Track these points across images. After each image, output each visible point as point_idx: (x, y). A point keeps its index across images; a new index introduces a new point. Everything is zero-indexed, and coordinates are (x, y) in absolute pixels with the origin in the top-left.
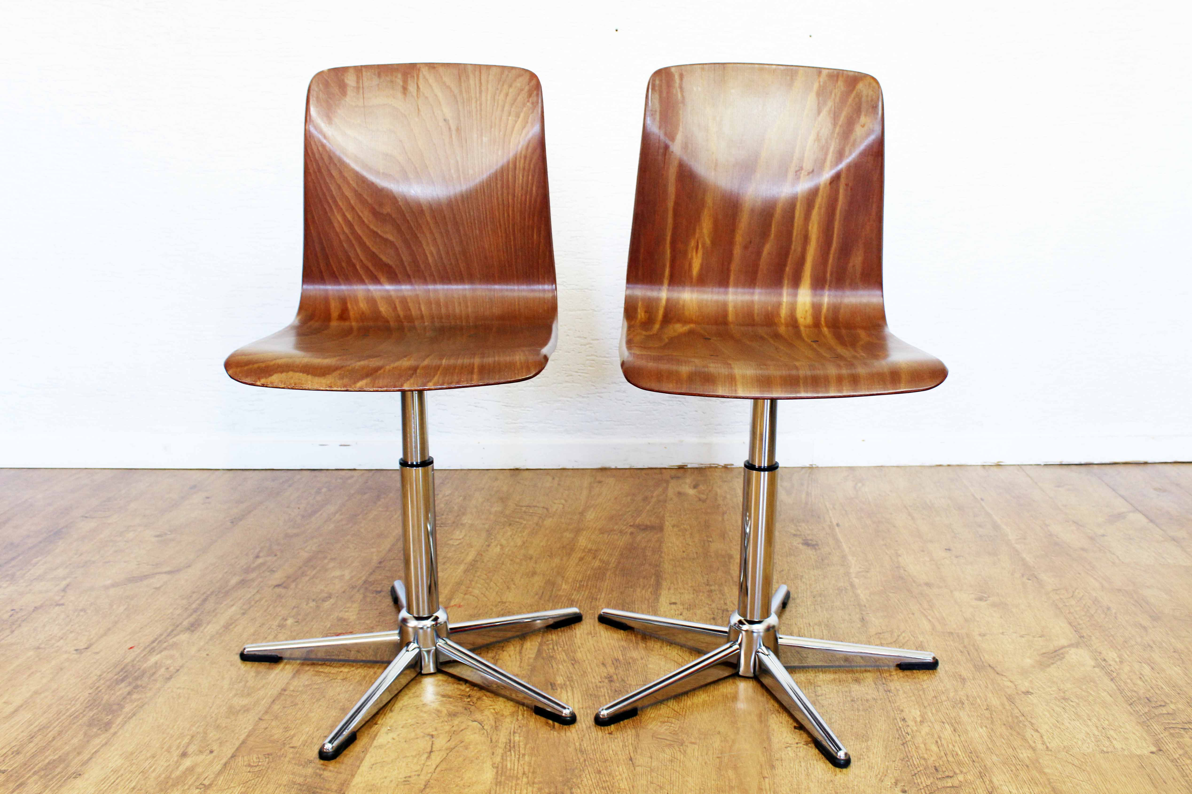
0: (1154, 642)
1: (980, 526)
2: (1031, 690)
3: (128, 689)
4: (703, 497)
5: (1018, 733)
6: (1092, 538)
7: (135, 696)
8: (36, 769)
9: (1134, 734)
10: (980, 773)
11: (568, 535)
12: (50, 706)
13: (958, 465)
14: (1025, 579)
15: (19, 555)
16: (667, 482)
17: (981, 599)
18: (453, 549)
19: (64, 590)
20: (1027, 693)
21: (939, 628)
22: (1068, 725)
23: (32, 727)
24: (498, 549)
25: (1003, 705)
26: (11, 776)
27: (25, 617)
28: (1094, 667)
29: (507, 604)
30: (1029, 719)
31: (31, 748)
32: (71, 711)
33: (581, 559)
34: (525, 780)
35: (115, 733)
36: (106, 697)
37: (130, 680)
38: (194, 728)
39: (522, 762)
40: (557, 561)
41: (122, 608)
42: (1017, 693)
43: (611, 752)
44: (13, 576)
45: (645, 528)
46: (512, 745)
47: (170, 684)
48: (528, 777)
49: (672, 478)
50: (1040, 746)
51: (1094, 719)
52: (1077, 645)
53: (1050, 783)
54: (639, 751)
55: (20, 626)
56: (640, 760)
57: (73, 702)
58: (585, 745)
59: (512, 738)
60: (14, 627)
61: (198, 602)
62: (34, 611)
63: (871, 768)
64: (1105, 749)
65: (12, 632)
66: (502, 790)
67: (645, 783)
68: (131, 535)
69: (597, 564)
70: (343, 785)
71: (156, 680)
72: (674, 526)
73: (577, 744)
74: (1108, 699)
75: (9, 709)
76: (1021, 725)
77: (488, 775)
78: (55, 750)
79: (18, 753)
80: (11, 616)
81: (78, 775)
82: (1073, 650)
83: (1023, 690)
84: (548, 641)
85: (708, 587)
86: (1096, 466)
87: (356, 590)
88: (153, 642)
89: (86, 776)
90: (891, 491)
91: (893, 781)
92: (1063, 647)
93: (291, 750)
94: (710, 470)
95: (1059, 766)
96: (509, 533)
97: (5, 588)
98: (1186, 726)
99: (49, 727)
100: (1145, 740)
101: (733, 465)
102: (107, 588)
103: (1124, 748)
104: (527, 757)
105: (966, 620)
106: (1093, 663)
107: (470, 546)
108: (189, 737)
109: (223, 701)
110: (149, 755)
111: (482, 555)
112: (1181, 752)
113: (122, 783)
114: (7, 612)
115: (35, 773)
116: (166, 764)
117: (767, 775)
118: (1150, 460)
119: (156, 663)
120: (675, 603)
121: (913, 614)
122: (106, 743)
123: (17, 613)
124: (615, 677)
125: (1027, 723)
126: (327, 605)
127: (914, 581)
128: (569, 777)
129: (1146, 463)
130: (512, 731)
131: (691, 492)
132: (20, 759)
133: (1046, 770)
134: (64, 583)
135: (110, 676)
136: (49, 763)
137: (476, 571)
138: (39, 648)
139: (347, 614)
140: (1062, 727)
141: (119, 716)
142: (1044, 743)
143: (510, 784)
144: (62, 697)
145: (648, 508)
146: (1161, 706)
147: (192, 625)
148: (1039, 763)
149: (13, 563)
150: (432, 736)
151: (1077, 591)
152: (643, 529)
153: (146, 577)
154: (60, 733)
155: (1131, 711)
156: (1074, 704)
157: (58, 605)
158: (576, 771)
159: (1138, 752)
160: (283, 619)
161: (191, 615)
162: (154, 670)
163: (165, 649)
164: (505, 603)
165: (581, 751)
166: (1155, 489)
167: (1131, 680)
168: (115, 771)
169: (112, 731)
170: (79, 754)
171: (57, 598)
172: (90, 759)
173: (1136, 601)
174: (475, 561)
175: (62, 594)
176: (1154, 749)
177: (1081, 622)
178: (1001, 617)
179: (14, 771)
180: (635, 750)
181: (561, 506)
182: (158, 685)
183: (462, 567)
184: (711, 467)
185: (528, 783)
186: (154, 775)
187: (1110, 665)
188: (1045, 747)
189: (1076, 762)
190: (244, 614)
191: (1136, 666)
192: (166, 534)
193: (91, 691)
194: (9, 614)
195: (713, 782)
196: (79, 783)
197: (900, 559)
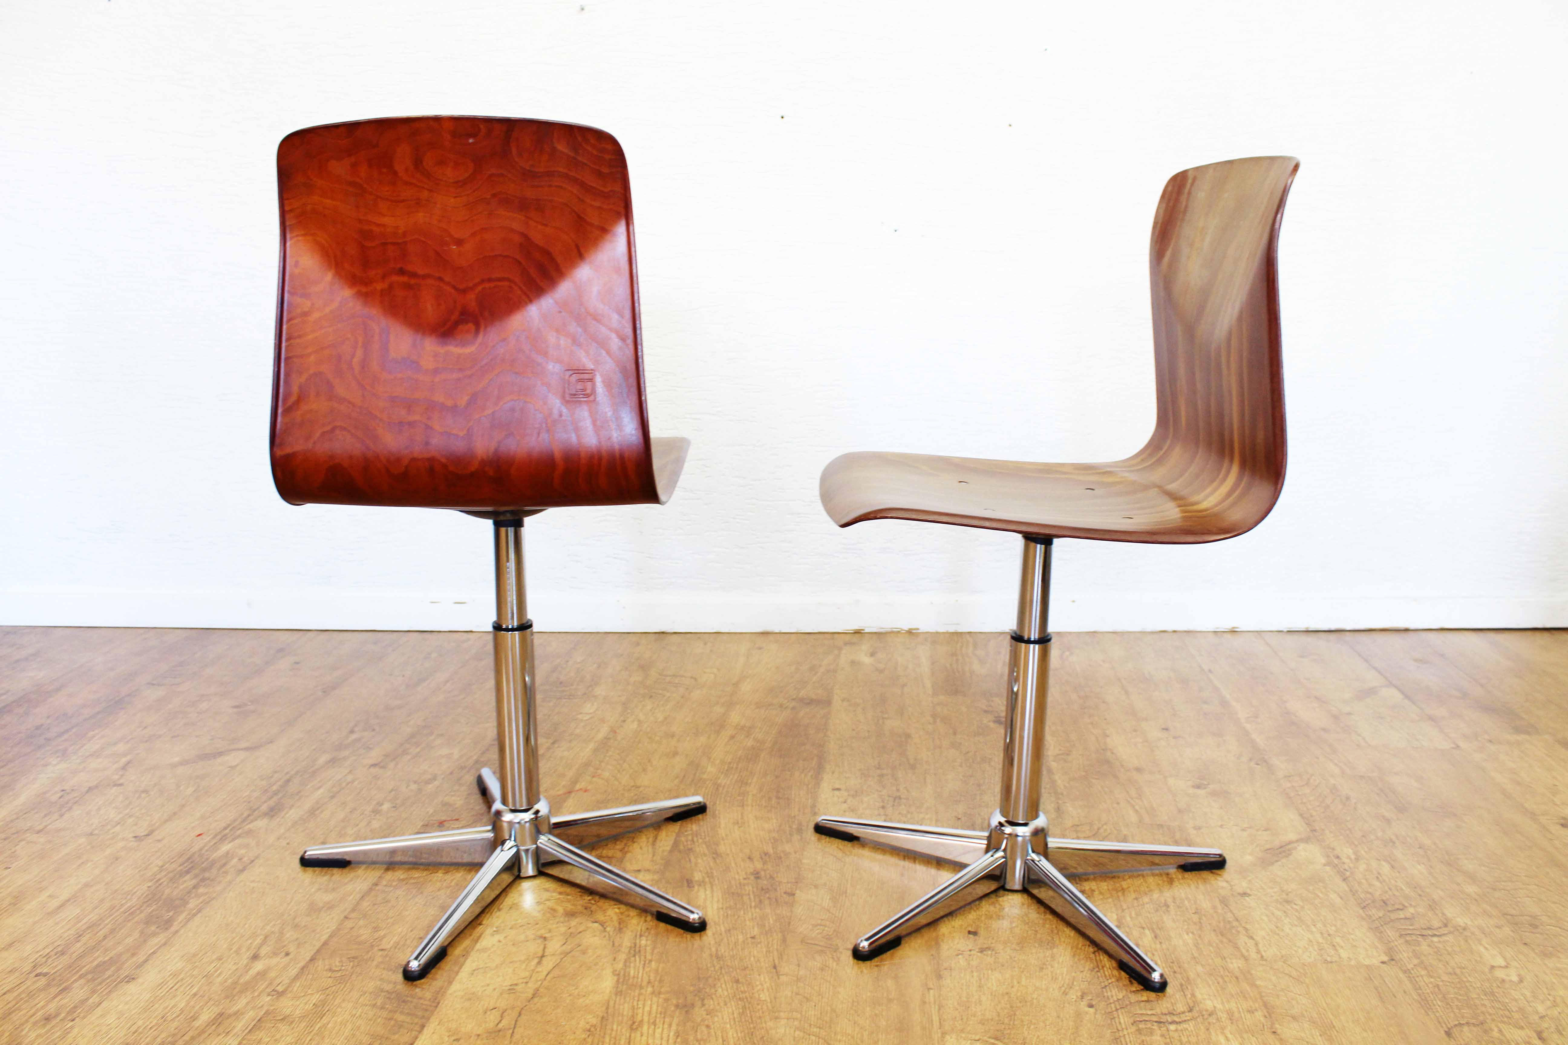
0: (1397, 836)
1: (1205, 702)
2: (1248, 891)
3: (194, 882)
4: (881, 666)
5: (1230, 941)
6: (1336, 718)
7: (201, 890)
8: (83, 970)
9: (1364, 941)
10: (1181, 985)
11: (719, 710)
12: (102, 901)
13: (1185, 632)
14: (1252, 764)
15: (73, 727)
16: (840, 649)
17: (1198, 787)
18: (582, 724)
19: (124, 768)
20: (1245, 894)
21: (1147, 819)
22: (1288, 930)
23: (80, 924)
24: (635, 725)
25: (1214, 907)
26: (54, 980)
27: (77, 799)
28: (1325, 865)
29: (641, 789)
30: (1244, 925)
31: (78, 948)
32: (126, 906)
33: (732, 737)
34: (650, 989)
35: (177, 932)
36: (167, 891)
37: (196, 871)
38: (268, 928)
39: (647, 970)
40: (703, 739)
41: (190, 790)
42: (1232, 895)
43: (752, 959)
44: (65, 751)
45: (809, 702)
46: (637, 950)
47: (242, 877)
48: (653, 986)
49: (846, 644)
50: (1254, 955)
51: (1319, 925)
52: (1306, 840)
53: (1261, 997)
54: (785, 957)
55: (71, 808)
56: (785, 968)
57: (129, 897)
58: (723, 951)
59: (638, 941)
60: (64, 810)
61: (279, 783)
62: (87, 792)
63: (1054, 979)
64: (1329, 959)
65: (62, 816)
66: (622, 1001)
67: (789, 994)
68: (204, 706)
69: (750, 743)
70: (438, 993)
71: (226, 872)
72: (843, 700)
73: (713, 949)
74: (1338, 901)
75: (55, 903)
76: (1234, 931)
77: (608, 983)
78: (106, 950)
79: (63, 953)
80: (61, 797)
81: (130, 979)
82: (1302, 846)
83: (1241, 891)
84: (686, 831)
85: (879, 771)
86: (1347, 633)
87: (464, 771)
88: (225, 828)
89: (140, 980)
90: (1104, 661)
91: (1079, 994)
92: (1290, 842)
93: (380, 953)
94: (892, 635)
95: (1274, 978)
96: (649, 707)
97: (55, 765)
98: (1425, 932)
99: (100, 925)
100: (1376, 948)
101: (918, 629)
102: (174, 766)
103: (1351, 957)
104: (653, 963)
105: (1180, 811)
106: (1323, 861)
107: (603, 721)
108: (262, 937)
109: (305, 896)
110: (214, 957)
111: (615, 732)
112: (1416, 961)
113: (182, 989)
114: (56, 793)
115: (81, 977)
116: (234, 968)
117: (932, 986)
118: (1412, 626)
119: (228, 853)
120: (838, 789)
121: (1118, 803)
122: (165, 944)
123: (68, 794)
124: (763, 873)
125: (1240, 929)
126: (430, 787)
127: (1122, 766)
128: (701, 986)
129: (1406, 630)
130: (638, 933)
131: (867, 660)
132: (65, 960)
133: (1258, 983)
134: (124, 760)
135: (174, 866)
136: (98, 966)
137: (607, 750)
138: (91, 834)
139: (453, 798)
140: (1282, 934)
141: (182, 912)
142: (1258, 952)
143: (633, 993)
144: (116, 891)
145: (815, 679)
146: (1398, 909)
147: (272, 809)
148: (1251, 974)
149: (66, 736)
150: (545, 939)
151: (1313, 777)
152: (809, 704)
153: (221, 754)
154: (112, 931)
155: (1363, 915)
156: (1297, 907)
157: (115, 785)
158: (710, 980)
159: (1367, 962)
160: (378, 804)
161: (271, 798)
162: (224, 861)
163: (239, 836)
164: (639, 787)
165: (717, 957)
166: (1416, 660)
167: (1366, 880)
168: (174, 975)
169: (173, 929)
170: (133, 955)
171: (116, 777)
172: (146, 961)
173: (1382, 790)
174: (607, 738)
175: (121, 773)
176: (1385, 959)
177: (1314, 813)
178: (1221, 808)
179: (58, 974)
180: (781, 957)
181: (712, 676)
182: (229, 878)
183: (592, 746)
184: (892, 632)
185: (653, 993)
186: (219, 979)
187: (1344, 863)
188: (1259, 956)
189: (1294, 974)
190: (332, 797)
191: (1374, 864)
192: (246, 705)
193: (149, 884)
194: (59, 795)
195: (869, 994)
196: (132, 988)
197: (1108, 740)
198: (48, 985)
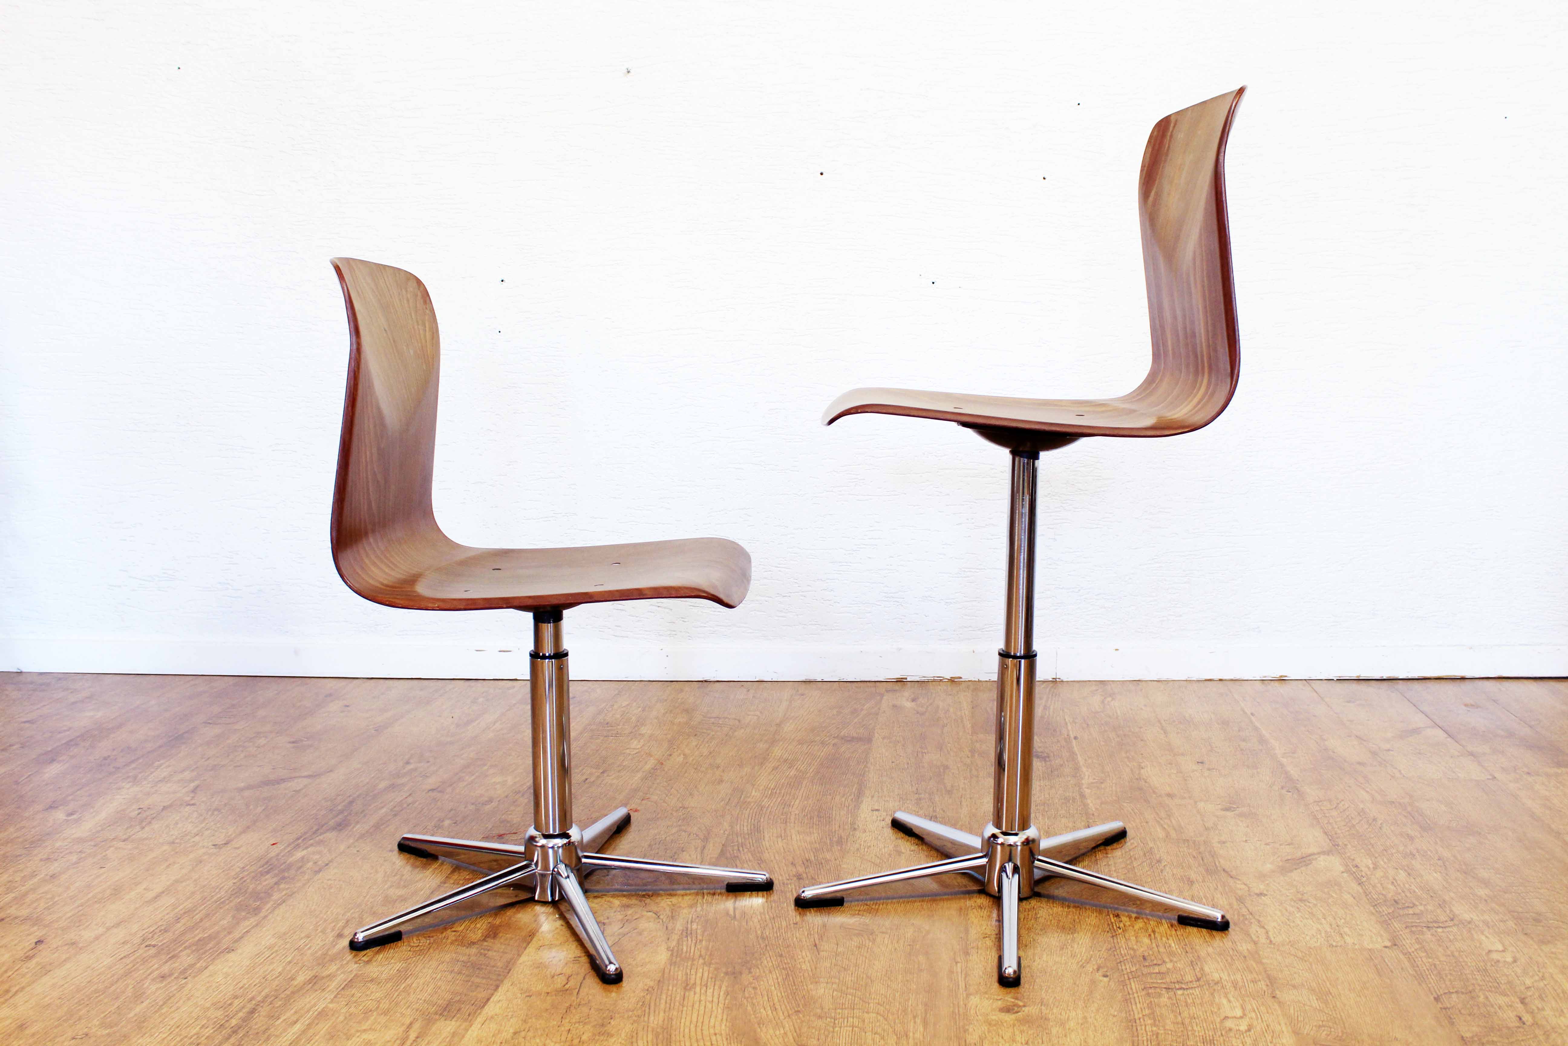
0: (1418, 851)
1: (1244, 740)
2: (1265, 892)
3: (275, 880)
4: (921, 710)
5: (1242, 929)
6: (1374, 754)
7: (282, 886)
8: (187, 944)
9: (1371, 931)
10: (1192, 962)
11: (762, 746)
12: (193, 893)
13: (1232, 680)
14: (1284, 791)
15: (138, 758)
16: (882, 695)
17: (1227, 809)
18: (630, 757)
19: (194, 791)
20: (1261, 894)
21: (1173, 834)
22: (1299, 923)
23: (178, 910)
24: (681, 759)
25: (1231, 905)
26: (163, 949)
27: (155, 815)
28: (1343, 872)
29: (689, 809)
30: (1257, 917)
31: (179, 927)
32: (215, 898)
33: (775, 768)
34: (701, 961)
35: (266, 917)
36: (252, 886)
37: (276, 871)
38: (349, 914)
39: (698, 946)
40: (747, 770)
41: (260, 809)
42: (1250, 895)
43: (795, 939)
44: (135, 777)
45: (851, 740)
46: (689, 932)
47: (319, 876)
48: (704, 959)
49: (887, 691)
50: (1263, 940)
51: (1330, 919)
52: (1328, 853)
53: (1265, 971)
54: (825, 939)
55: (150, 822)
56: (825, 946)
57: (217, 890)
58: (768, 934)
59: (689, 926)
60: (144, 824)
61: (344, 804)
62: (163, 810)
63: (1073, 956)
64: (1334, 944)
65: (143, 828)
66: (676, 969)
67: (829, 965)
68: (262, 741)
69: (793, 772)
70: (509, 963)
71: (304, 873)
72: (884, 738)
73: (759, 932)
74: (1350, 900)
75: (150, 895)
76: (1246, 922)
77: (662, 956)
78: (204, 930)
79: (166, 931)
80: (139, 814)
81: (230, 950)
82: (1322, 857)
83: (1257, 891)
84: (732, 843)
85: (917, 796)
86: (1401, 682)
87: (520, 795)
88: (298, 839)
89: (240, 951)
90: (1145, 706)
91: (1095, 967)
92: (1312, 854)
93: (453, 933)
94: (934, 683)
95: (1279, 958)
96: (694, 744)
97: (128, 789)
98: (1431, 925)
99: (195, 911)
100: (1381, 936)
101: (961, 678)
102: (241, 790)
103: (1355, 942)
104: (704, 942)
105: (1207, 829)
106: (1342, 869)
107: (650, 755)
108: (344, 921)
109: (378, 891)
110: (303, 935)
111: (662, 764)
112: (1417, 946)
113: (278, 958)
114: (134, 810)
115: (185, 948)
116: (321, 944)
117: (959, 960)
118: (1468, 675)
119: (303, 858)
120: (877, 810)
121: (1147, 822)
122: (257, 925)
123: (145, 811)
124: (804, 876)
125: (1253, 920)
126: (488, 808)
127: (1154, 792)
128: (748, 959)
129: (1463, 679)
130: (690, 920)
131: (908, 705)
132: (169, 936)
133: (1264, 961)
134: (192, 785)
135: (254, 868)
136: (199, 940)
137: (655, 779)
138: (173, 843)
139: (510, 816)
140: (1292, 924)
141: (267, 902)
142: (1268, 938)
143: (686, 964)
144: (204, 886)
145: (856, 720)
146: (1408, 907)
147: (339, 825)
148: (1259, 955)
149: (133, 765)
150: (604, 924)
151: (1343, 803)
152: (850, 741)
153: (283, 780)
154: (207, 916)
155: (1374, 911)
156: (1311, 905)
157: (189, 805)
158: (756, 955)
159: (1371, 946)
160: (439, 820)
161: (337, 816)
162: (300, 864)
163: (312, 845)
164: (687, 808)
165: (763, 938)
166: (1466, 705)
167: (1381, 884)
168: (270, 948)
169: (262, 914)
170: (229, 933)
171: (188, 799)
172: (241, 938)
173: (1409, 813)
174: (655, 769)
175: (192, 795)
176: (1388, 944)
177: (1339, 832)
178: (1248, 827)
179: (165, 946)
180: (821, 938)
181: (756, 717)
182: (306, 877)
183: (639, 775)
184: (934, 681)
185: (704, 963)
186: (309, 952)
187: (1362, 871)
188: (1268, 941)
189: (1300, 954)
190: (395, 815)
191: (1391, 873)
192: (302, 741)
193: (235, 881)
194: (137, 812)
195: (901, 966)
196: (232, 956)
197: (1142, 771)
198: (159, 953)
